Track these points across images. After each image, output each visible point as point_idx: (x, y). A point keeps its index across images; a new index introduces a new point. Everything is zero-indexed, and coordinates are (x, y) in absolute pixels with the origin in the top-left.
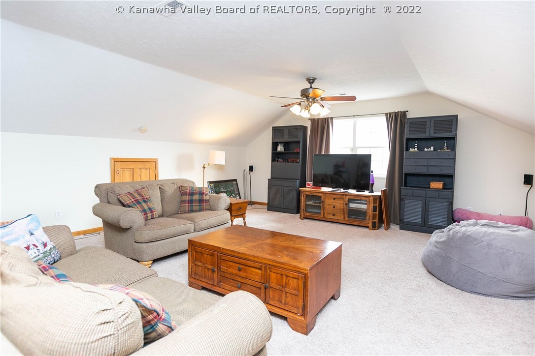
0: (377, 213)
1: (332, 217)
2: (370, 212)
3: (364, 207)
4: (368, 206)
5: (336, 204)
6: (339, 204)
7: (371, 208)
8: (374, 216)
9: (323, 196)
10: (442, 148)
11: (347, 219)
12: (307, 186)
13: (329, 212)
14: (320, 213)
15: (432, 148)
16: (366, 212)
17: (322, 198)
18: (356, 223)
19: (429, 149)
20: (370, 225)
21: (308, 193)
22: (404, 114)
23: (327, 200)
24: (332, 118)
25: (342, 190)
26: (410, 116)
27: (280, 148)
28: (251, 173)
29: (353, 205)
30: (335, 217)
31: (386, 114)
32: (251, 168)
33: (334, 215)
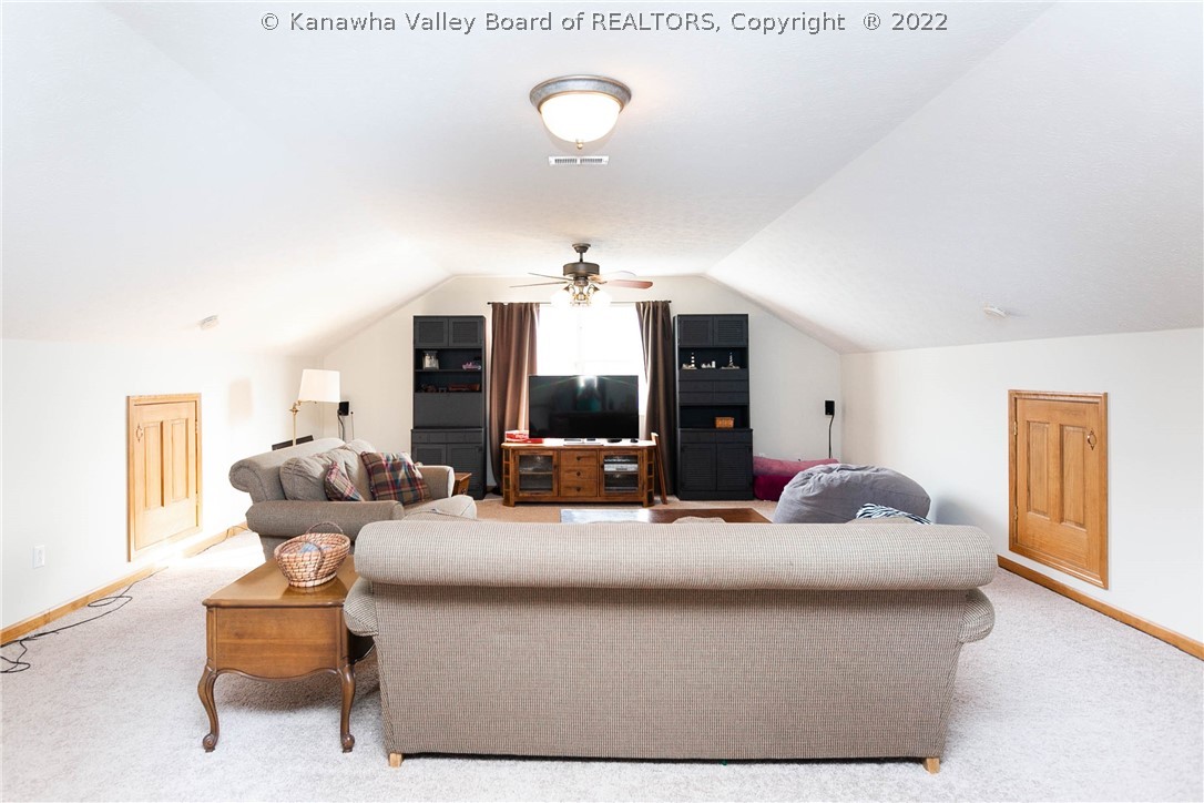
0: (652, 476)
1: (573, 493)
2: (644, 476)
3: (632, 468)
4: (639, 466)
5: (583, 468)
6: (589, 467)
7: (646, 468)
8: (650, 480)
9: (555, 456)
10: (727, 364)
11: (603, 493)
12: (507, 439)
13: (570, 484)
14: (551, 490)
15: (714, 363)
16: (637, 475)
17: (555, 460)
18: (620, 499)
19: (709, 366)
20: (645, 498)
21: (523, 453)
22: (666, 306)
23: (563, 463)
24: (538, 304)
25: (585, 440)
26: (675, 312)
27: (429, 363)
28: (346, 419)
29: (609, 468)
30: (581, 493)
31: (638, 304)
32: (344, 408)
33: (579, 490)
